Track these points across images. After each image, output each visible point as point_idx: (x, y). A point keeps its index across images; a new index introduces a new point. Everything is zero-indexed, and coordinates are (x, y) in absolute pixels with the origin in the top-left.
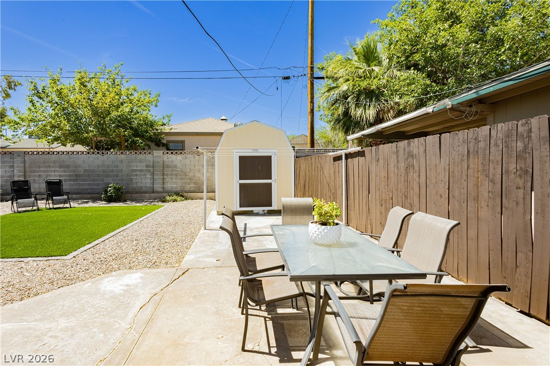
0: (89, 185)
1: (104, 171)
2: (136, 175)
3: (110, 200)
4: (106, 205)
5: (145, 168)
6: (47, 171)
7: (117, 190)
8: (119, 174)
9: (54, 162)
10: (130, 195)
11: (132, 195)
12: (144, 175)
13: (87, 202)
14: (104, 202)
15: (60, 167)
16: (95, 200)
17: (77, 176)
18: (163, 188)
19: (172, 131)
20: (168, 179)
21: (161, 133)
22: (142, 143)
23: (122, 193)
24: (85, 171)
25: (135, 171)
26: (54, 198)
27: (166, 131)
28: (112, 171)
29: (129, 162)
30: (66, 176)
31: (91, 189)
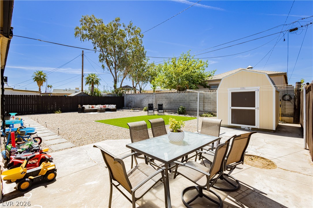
0: (175, 106)
1: (180, 100)
2: (192, 102)
3: (180, 113)
4: (178, 116)
5: (196, 99)
6: (162, 100)
7: (183, 109)
8: (185, 102)
9: (164, 97)
10: (189, 112)
11: (190, 112)
12: (195, 102)
13: (172, 113)
14: (178, 114)
15: (166, 98)
16: (175, 113)
17: (170, 102)
18: (204, 109)
19: (212, 79)
20: (206, 105)
21: (207, 81)
22: (195, 87)
23: (185, 110)
24: (173, 100)
25: (191, 100)
26: (159, 111)
27: (209, 80)
28: (183, 100)
29: (189, 96)
30: (167, 102)
31: (175, 108)
